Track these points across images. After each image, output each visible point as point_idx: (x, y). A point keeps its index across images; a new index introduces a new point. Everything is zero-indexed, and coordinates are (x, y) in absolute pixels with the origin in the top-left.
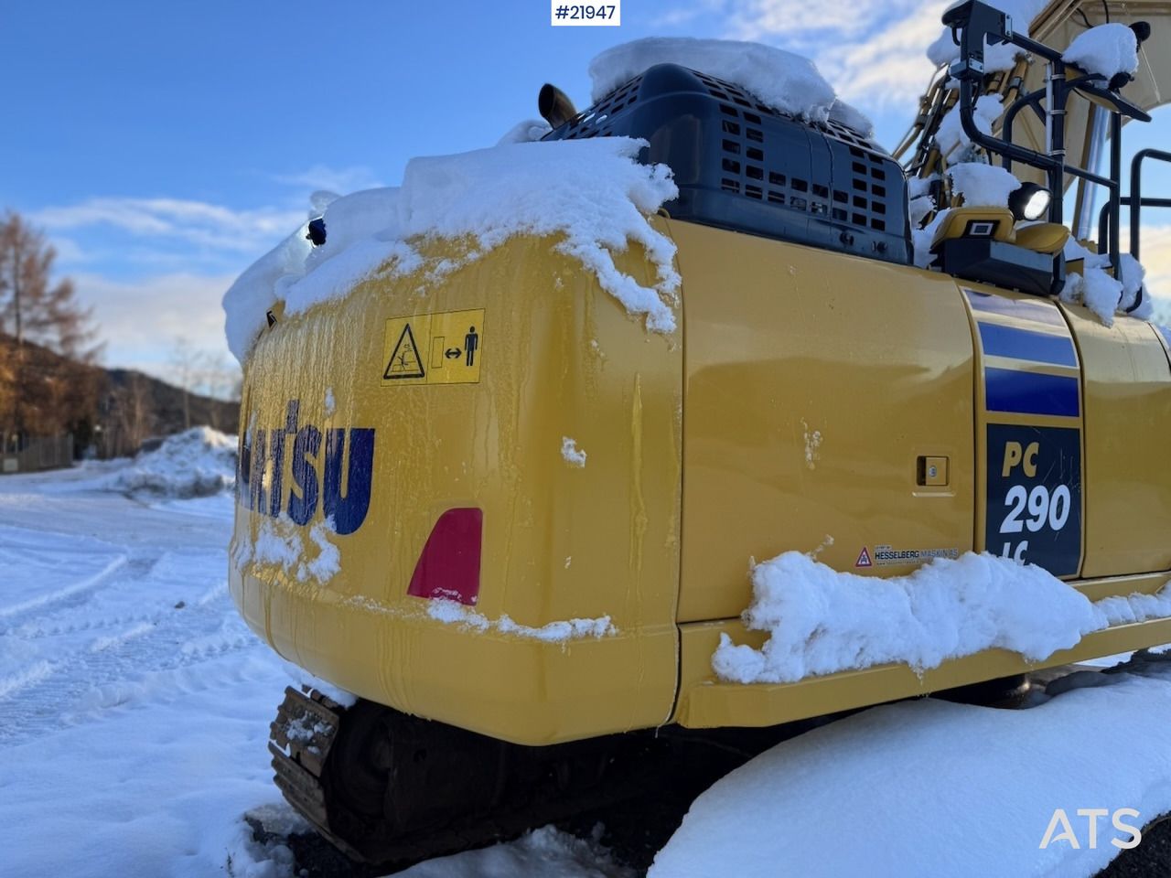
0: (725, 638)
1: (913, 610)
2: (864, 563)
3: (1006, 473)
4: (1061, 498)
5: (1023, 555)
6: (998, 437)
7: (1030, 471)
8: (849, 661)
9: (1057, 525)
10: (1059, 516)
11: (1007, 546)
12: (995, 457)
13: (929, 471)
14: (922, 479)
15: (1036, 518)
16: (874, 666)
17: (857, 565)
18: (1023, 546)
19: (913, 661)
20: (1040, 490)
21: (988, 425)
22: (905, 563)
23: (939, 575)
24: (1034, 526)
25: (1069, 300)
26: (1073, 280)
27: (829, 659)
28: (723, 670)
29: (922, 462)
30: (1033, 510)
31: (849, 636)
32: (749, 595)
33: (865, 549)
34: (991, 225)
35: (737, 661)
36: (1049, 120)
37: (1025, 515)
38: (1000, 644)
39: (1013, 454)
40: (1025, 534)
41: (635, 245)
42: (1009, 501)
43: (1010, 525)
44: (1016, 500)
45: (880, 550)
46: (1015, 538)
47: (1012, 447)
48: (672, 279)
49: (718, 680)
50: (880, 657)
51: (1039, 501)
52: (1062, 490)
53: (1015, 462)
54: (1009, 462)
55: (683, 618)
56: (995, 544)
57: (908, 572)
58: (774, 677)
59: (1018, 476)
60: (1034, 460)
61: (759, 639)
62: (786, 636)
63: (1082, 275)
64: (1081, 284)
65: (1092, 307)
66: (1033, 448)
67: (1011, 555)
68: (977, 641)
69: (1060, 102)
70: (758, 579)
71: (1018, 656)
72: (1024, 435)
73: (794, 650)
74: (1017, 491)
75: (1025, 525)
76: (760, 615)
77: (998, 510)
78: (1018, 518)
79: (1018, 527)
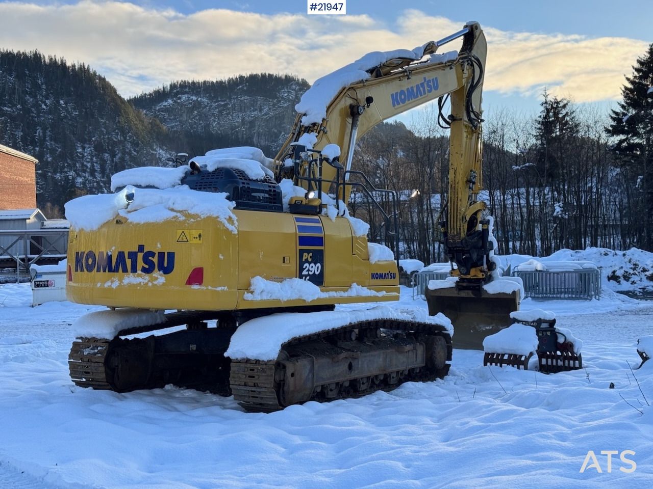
0: (246, 293)
1: (281, 289)
3: (304, 260)
4: (318, 267)
5: (308, 280)
6: (302, 252)
7: (310, 260)
8: (268, 298)
9: (317, 273)
10: (317, 271)
11: (304, 277)
12: (301, 256)
13: (285, 260)
14: (284, 262)
15: (311, 271)
16: (273, 299)
18: (308, 278)
19: (281, 299)
20: (312, 265)
21: (299, 249)
22: (281, 280)
23: (287, 283)
24: (311, 273)
25: (324, 215)
26: (324, 210)
27: (265, 297)
28: (245, 298)
29: (284, 258)
30: (311, 269)
31: (268, 292)
32: (250, 285)
34: (301, 201)
35: (248, 296)
36: (318, 168)
37: (308, 270)
38: (300, 298)
39: (305, 256)
40: (309, 275)
42: (304, 267)
43: (305, 273)
44: (306, 267)
46: (306, 276)
47: (305, 254)
49: (244, 300)
50: (275, 298)
51: (312, 267)
52: (319, 265)
53: (306, 258)
54: (304, 258)
55: (239, 288)
56: (301, 277)
57: (281, 282)
58: (255, 299)
59: (307, 261)
60: (311, 257)
61: (252, 292)
62: (257, 291)
63: (327, 208)
64: (327, 211)
65: (329, 217)
66: (311, 254)
67: (305, 280)
68: (295, 297)
69: (321, 163)
70: (252, 281)
71: (304, 301)
72: (308, 251)
73: (258, 295)
74: (307, 265)
75: (309, 273)
76: (252, 288)
77: (301, 269)
78: (307, 271)
79: (307, 273)
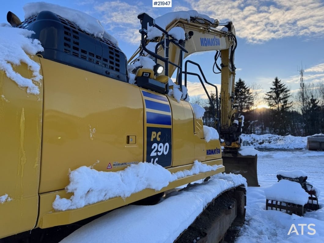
0: (58, 196)
1: (122, 180)
2: (109, 167)
3: (152, 140)
4: (167, 146)
5: (157, 162)
7: (158, 139)
8: (101, 198)
9: (166, 153)
10: (166, 151)
11: (152, 159)
12: (149, 136)
13: (130, 140)
14: (128, 142)
15: (160, 152)
16: (110, 199)
17: (107, 168)
18: (157, 159)
19: (122, 195)
20: (161, 144)
21: (147, 127)
22: (122, 166)
23: (131, 170)
24: (159, 154)
25: (170, 95)
26: (170, 91)
27: (94, 199)
28: (56, 207)
29: (128, 137)
30: (159, 150)
31: (101, 191)
32: (68, 181)
33: (110, 163)
34: (148, 74)
35: (61, 204)
37: (157, 151)
38: (148, 187)
39: (154, 135)
40: (157, 156)
41: (24, 64)
42: (153, 147)
43: (153, 154)
44: (155, 147)
45: (115, 163)
46: (154, 157)
47: (154, 133)
48: (39, 77)
49: (54, 211)
50: (111, 196)
51: (161, 147)
52: (167, 144)
53: (155, 137)
54: (153, 137)
55: (40, 192)
56: (149, 161)
57: (123, 169)
58: (74, 207)
59: (155, 141)
60: (160, 136)
61: (69, 195)
62: (79, 193)
63: (173, 90)
64: (173, 92)
65: (175, 98)
66: (159, 133)
67: (153, 163)
68: (141, 187)
69: (168, 45)
70: (71, 176)
71: (154, 190)
72: (157, 130)
73: (81, 198)
74: (155, 145)
75: (157, 154)
76: (70, 188)
77: (150, 150)
78: (155, 152)
79: (155, 154)
